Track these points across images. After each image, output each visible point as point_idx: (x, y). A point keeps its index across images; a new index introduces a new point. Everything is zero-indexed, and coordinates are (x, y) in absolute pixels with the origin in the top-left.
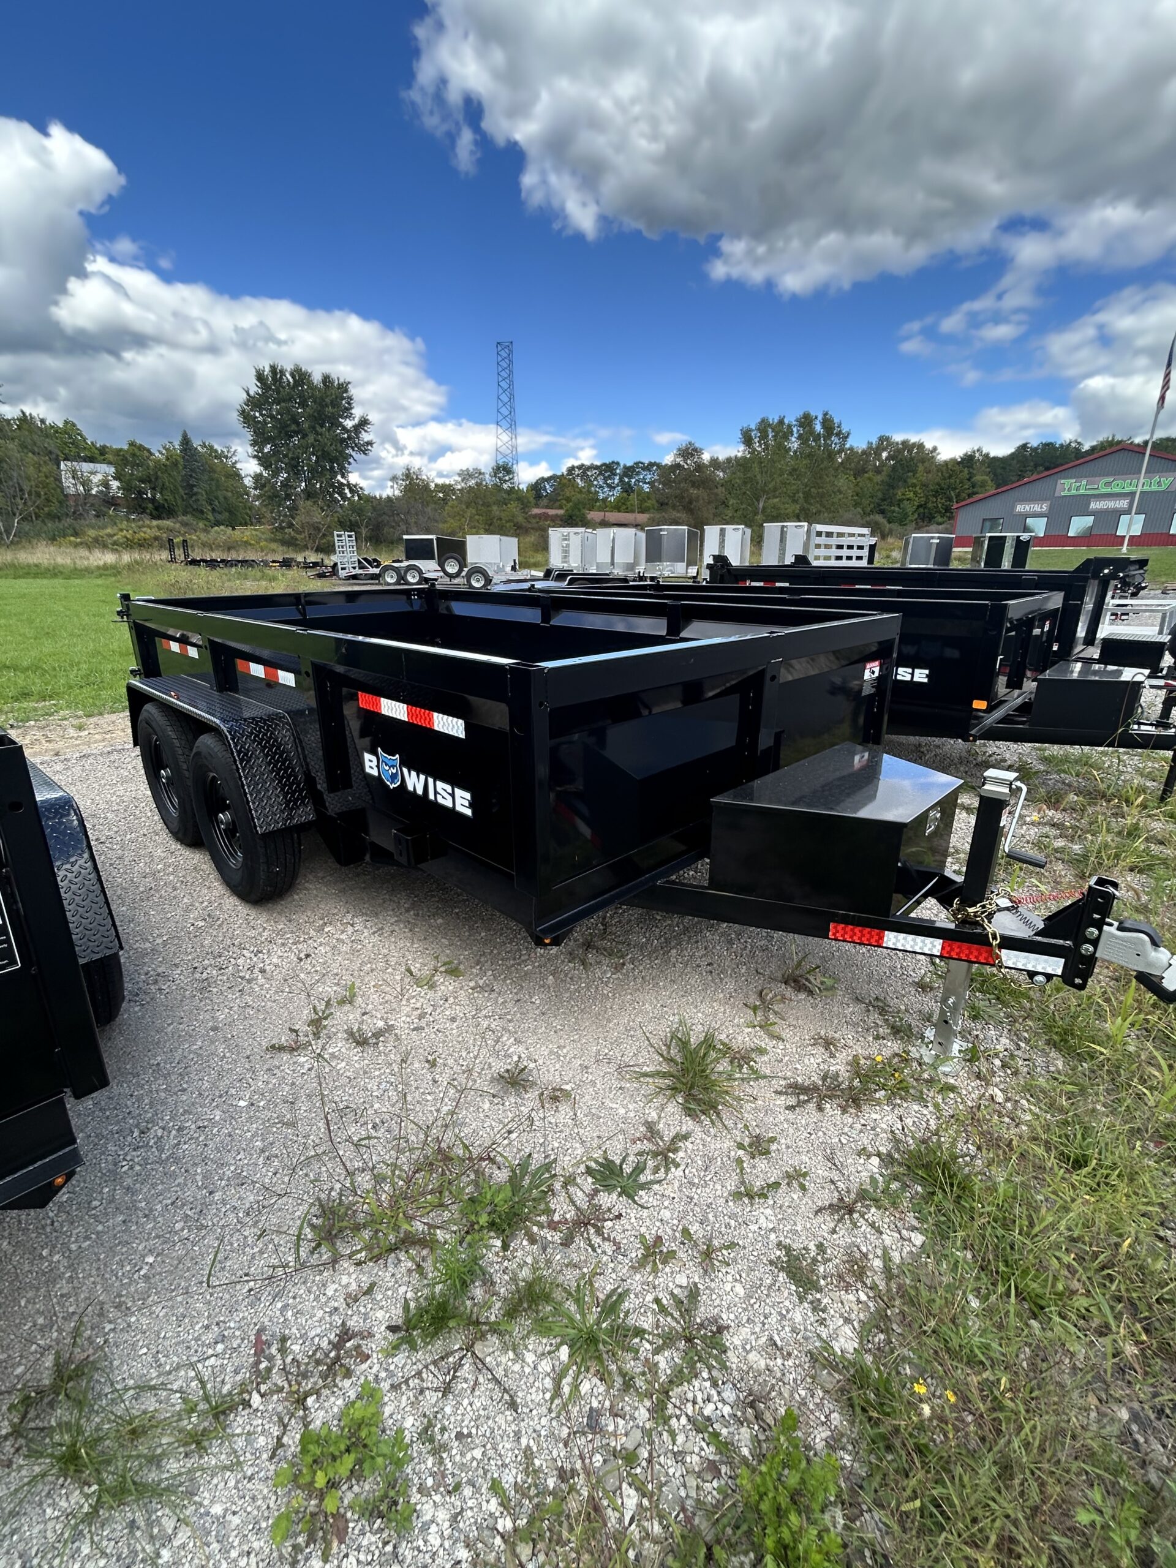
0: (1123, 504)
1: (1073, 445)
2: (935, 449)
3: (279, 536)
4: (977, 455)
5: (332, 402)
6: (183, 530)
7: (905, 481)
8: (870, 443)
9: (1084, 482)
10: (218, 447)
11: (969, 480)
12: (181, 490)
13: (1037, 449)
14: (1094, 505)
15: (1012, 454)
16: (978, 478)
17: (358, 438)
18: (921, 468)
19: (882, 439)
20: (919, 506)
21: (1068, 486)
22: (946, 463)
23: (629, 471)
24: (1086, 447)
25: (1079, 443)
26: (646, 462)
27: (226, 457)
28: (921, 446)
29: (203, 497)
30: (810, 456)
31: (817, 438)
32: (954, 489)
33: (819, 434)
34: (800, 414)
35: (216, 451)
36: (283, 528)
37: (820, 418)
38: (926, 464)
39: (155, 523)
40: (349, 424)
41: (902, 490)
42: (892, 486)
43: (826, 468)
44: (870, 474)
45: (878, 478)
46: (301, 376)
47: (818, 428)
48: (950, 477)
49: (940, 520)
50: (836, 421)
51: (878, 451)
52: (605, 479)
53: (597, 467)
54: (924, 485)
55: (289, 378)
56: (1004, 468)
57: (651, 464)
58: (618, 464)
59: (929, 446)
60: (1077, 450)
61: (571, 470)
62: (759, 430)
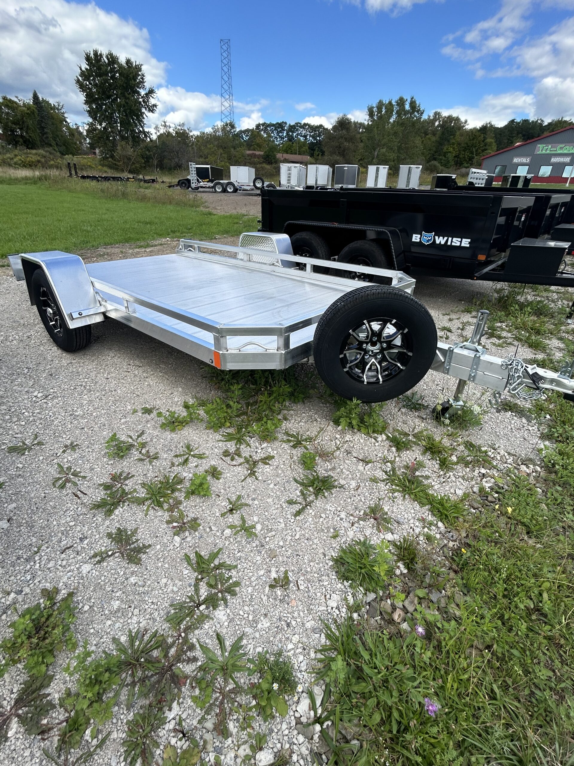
1: (539, 122)
2: (466, 122)
4: (489, 126)
5: (133, 77)
7: (449, 141)
8: (430, 117)
9: (550, 147)
10: (52, 102)
11: (483, 141)
12: (38, 130)
13: (519, 123)
15: (506, 126)
17: (148, 101)
18: (458, 133)
19: (437, 114)
20: (455, 157)
21: (542, 149)
22: (471, 131)
23: (292, 128)
24: (546, 123)
25: (542, 121)
26: (303, 123)
27: (58, 109)
28: (458, 119)
29: (50, 136)
30: (402, 124)
31: (406, 112)
32: (475, 147)
34: (398, 98)
36: (108, 158)
37: (409, 101)
38: (461, 131)
40: (142, 92)
41: (447, 146)
42: (441, 144)
43: (411, 132)
44: (429, 136)
45: (434, 139)
47: (407, 107)
48: (473, 139)
50: (417, 103)
51: (435, 120)
52: (278, 133)
53: (273, 125)
55: (106, 60)
58: (286, 123)
61: (258, 126)
62: (377, 107)
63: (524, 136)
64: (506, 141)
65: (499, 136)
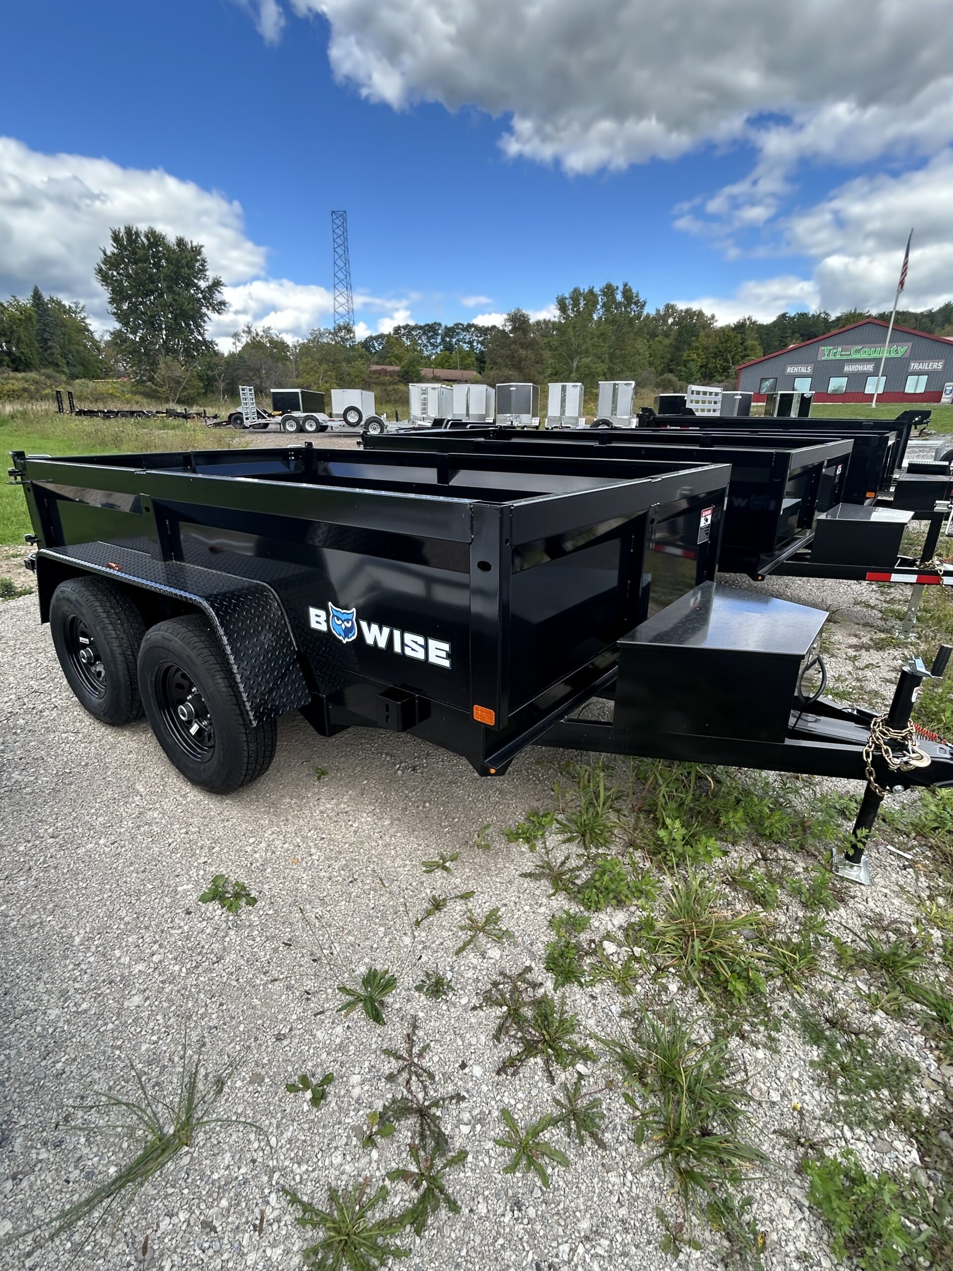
0: (869, 368)
1: (823, 316)
2: (713, 317)
3: (141, 388)
4: (748, 322)
5: (187, 263)
6: (49, 382)
7: (689, 345)
8: (658, 311)
9: (840, 349)
10: (66, 303)
11: (742, 344)
12: (36, 344)
13: (794, 318)
14: (848, 368)
15: (774, 322)
16: (749, 342)
17: (212, 297)
18: (702, 333)
19: (668, 307)
20: (701, 367)
21: (828, 352)
22: (722, 330)
23: (450, 332)
24: (833, 317)
25: (827, 314)
26: (465, 324)
27: (75, 312)
28: (700, 314)
29: (57, 351)
30: (613, 322)
31: (618, 305)
32: (730, 352)
33: (620, 303)
34: (604, 284)
35: (64, 306)
36: (144, 382)
37: (621, 288)
38: (706, 330)
39: (19, 375)
40: (203, 284)
41: (687, 352)
42: (678, 349)
43: (628, 333)
44: (660, 338)
45: (667, 342)
46: (155, 239)
47: (619, 297)
48: (727, 341)
49: (720, 379)
50: (634, 291)
51: (664, 318)
52: (429, 338)
53: (420, 328)
54: (706, 348)
55: (145, 240)
56: (768, 334)
57: (470, 326)
58: (440, 325)
59: (708, 313)
60: (826, 320)
61: (397, 329)
62: (571, 298)
63: (802, 335)
64: (777, 343)
65: (765, 337)
